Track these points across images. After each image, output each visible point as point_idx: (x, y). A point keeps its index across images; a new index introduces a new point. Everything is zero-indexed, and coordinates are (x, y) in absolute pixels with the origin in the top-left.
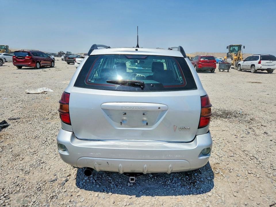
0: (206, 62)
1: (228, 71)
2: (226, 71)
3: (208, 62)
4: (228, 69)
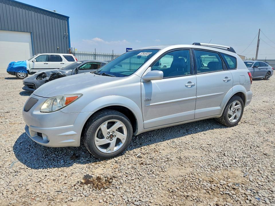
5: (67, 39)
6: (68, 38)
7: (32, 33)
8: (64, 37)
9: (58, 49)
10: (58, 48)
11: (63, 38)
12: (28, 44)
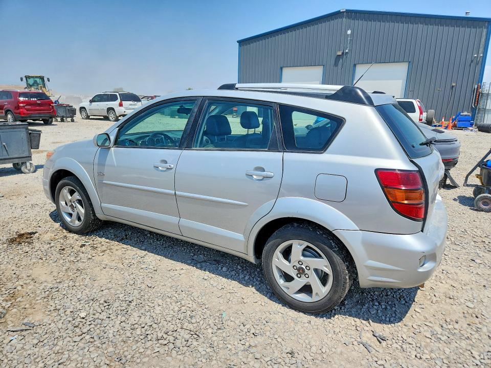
0: (34, 104)
1: (73, 121)
2: (69, 119)
3: (39, 104)
4: (72, 117)
5: (478, 68)
6: (480, 64)
7: (410, 64)
8: (472, 61)
9: (453, 87)
10: (454, 84)
11: (469, 64)
12: (401, 81)
